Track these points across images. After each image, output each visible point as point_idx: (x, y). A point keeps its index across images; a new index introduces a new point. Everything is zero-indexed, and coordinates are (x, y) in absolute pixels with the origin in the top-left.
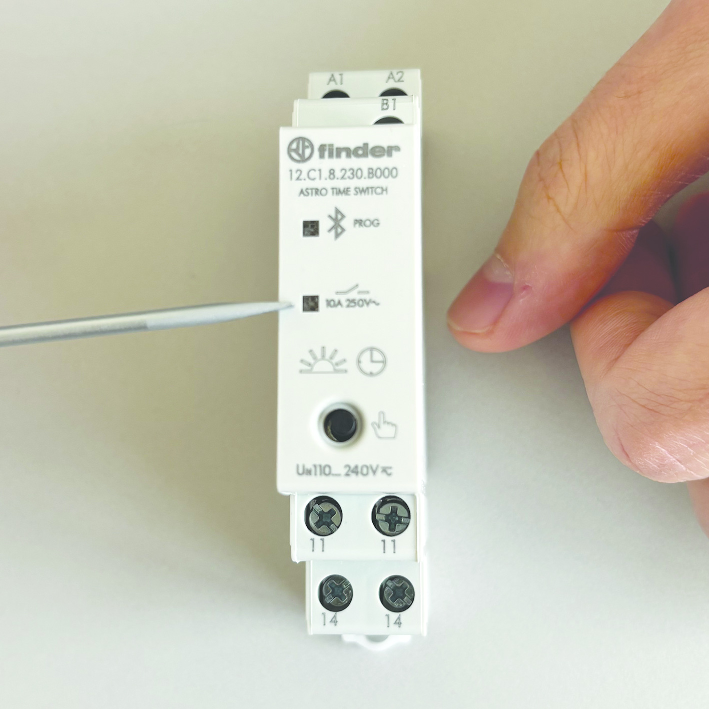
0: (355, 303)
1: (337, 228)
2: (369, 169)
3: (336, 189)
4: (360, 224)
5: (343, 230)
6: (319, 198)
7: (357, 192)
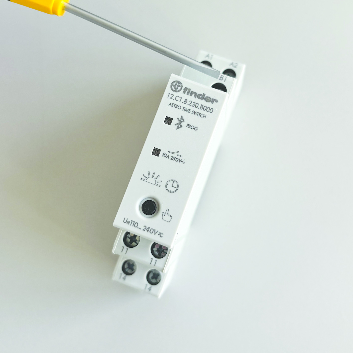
1: (179, 125)
3: (185, 108)
4: (189, 127)
5: (181, 126)
6: (176, 109)
7: (193, 113)
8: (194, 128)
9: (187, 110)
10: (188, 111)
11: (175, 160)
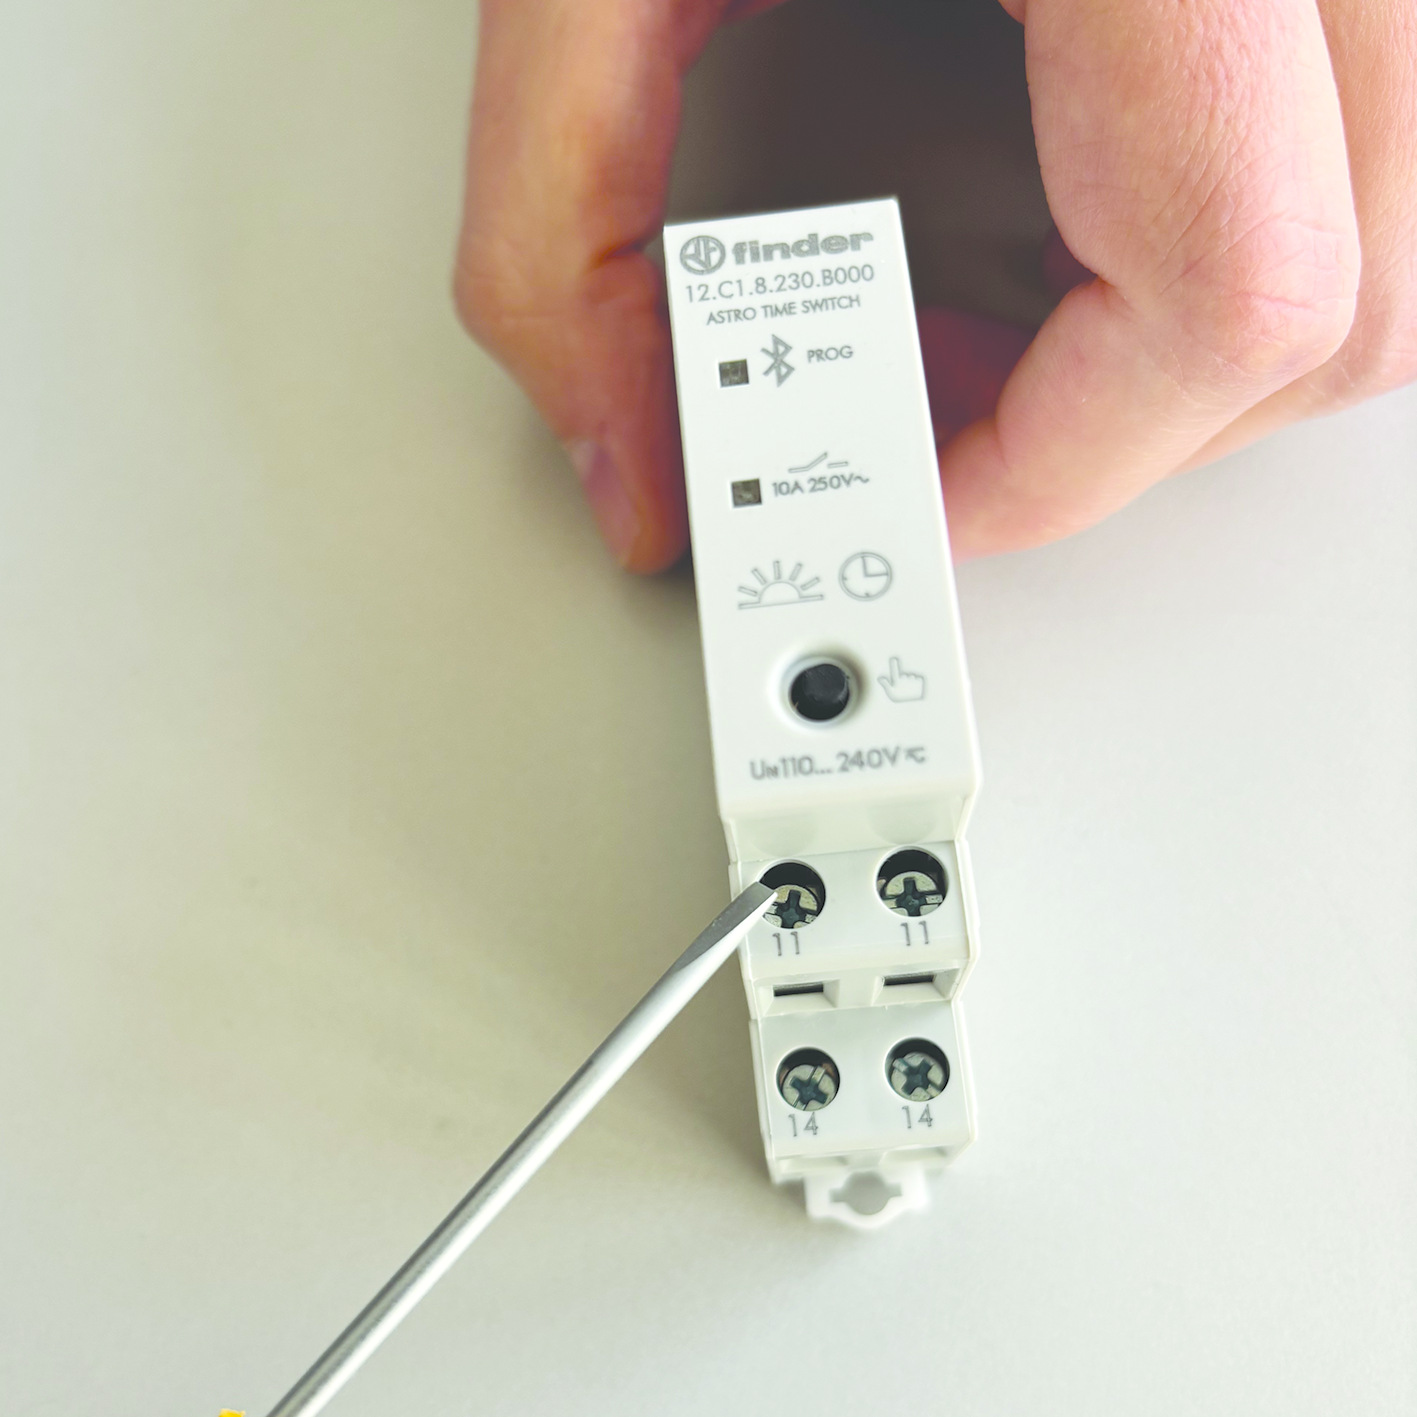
0: (825, 483)
1: (780, 367)
2: (824, 271)
3: (771, 307)
4: (819, 357)
5: (790, 369)
6: (742, 324)
7: (807, 308)
8: (839, 353)
9: (780, 307)
10: (788, 309)
11: (826, 486)
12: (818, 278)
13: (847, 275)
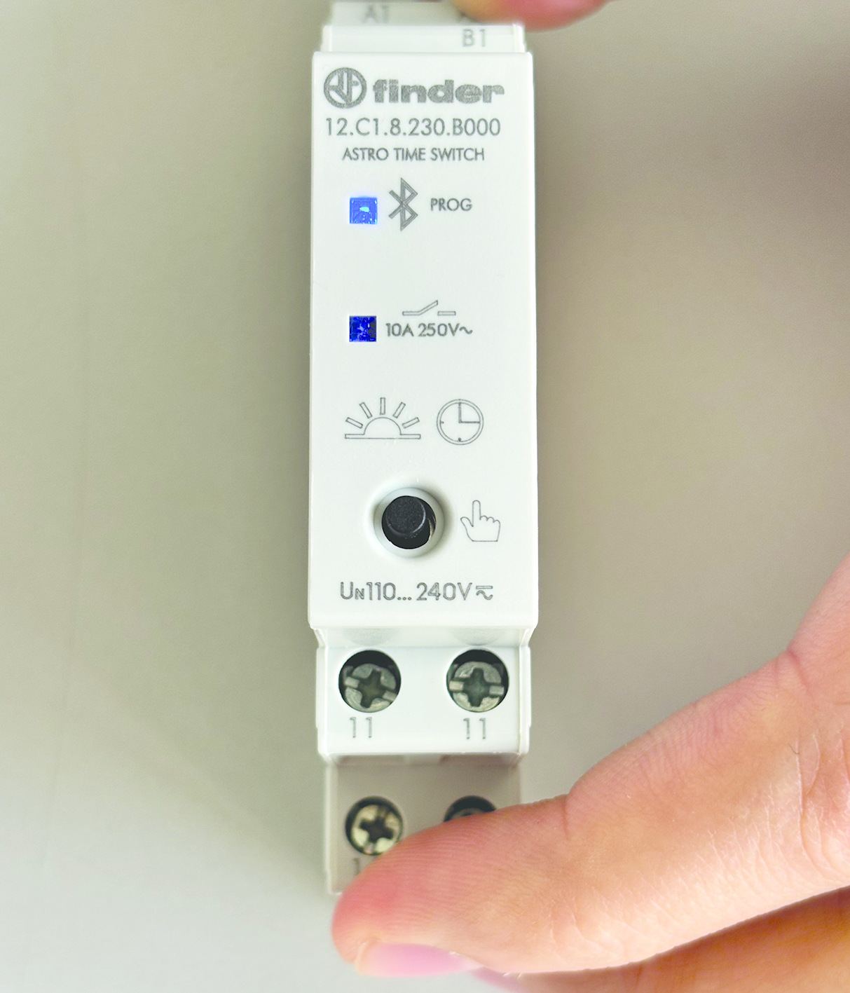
0: (433, 329)
1: (405, 212)
2: (455, 120)
3: (403, 150)
4: (441, 206)
5: (414, 215)
6: (375, 163)
7: (436, 155)
8: (460, 204)
9: (411, 152)
10: (418, 154)
11: (434, 331)
12: (449, 128)
13: (476, 127)
